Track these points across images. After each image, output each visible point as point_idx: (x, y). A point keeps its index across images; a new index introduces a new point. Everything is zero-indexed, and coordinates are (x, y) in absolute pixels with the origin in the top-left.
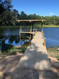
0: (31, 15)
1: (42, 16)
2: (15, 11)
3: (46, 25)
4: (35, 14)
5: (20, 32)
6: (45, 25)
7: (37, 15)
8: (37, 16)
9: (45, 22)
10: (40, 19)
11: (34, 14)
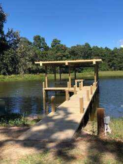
0: (78, 46)
1: (107, 49)
2: (37, 39)
3: (119, 71)
4: (87, 45)
5: (44, 89)
6: (115, 69)
7: (92, 47)
8: (94, 47)
9: (113, 64)
10: (100, 54)
11: (84, 44)
